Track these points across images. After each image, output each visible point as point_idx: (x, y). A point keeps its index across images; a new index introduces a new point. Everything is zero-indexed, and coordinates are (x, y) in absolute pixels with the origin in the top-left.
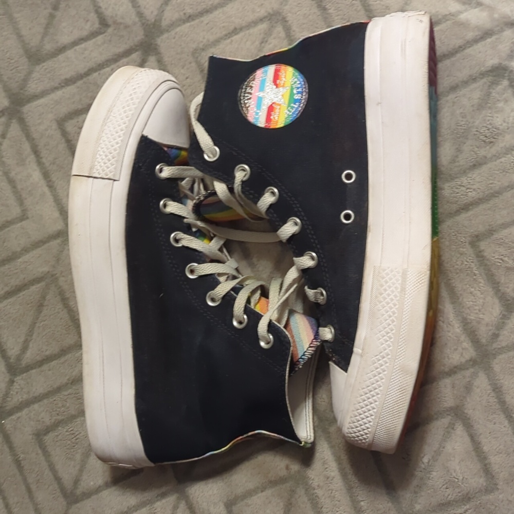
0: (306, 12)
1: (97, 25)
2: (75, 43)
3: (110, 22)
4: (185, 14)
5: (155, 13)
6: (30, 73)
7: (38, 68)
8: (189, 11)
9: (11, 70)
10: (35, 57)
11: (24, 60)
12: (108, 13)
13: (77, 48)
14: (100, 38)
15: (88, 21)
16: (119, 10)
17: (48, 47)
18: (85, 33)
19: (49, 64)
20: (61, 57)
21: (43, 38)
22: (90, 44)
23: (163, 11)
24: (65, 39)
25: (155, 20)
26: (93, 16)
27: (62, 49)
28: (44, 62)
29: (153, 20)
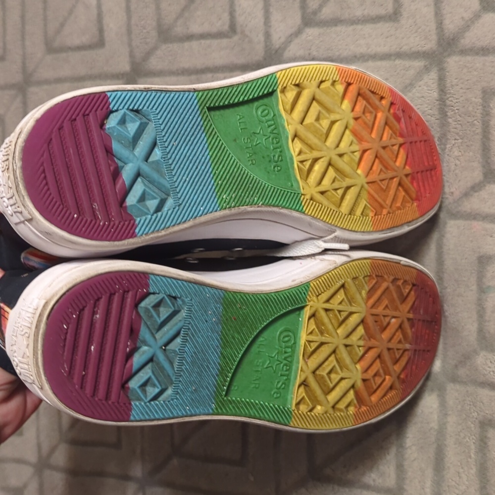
0: (426, 109)
1: (226, 27)
2: (203, 36)
3: (239, 29)
4: (309, 54)
5: (283, 40)
6: (155, 48)
7: (164, 47)
8: (315, 53)
9: (141, 39)
10: (165, 35)
11: (154, 34)
12: (240, 19)
13: (203, 41)
14: (225, 41)
15: (220, 19)
16: (250, 22)
17: (179, 30)
18: (214, 30)
19: (175, 46)
20: (186, 45)
21: (177, 18)
22: (215, 42)
23: (290, 42)
24: (195, 28)
25: (280, 48)
26: (226, 17)
27: (190, 37)
28: (171, 42)
29: (277, 46)
